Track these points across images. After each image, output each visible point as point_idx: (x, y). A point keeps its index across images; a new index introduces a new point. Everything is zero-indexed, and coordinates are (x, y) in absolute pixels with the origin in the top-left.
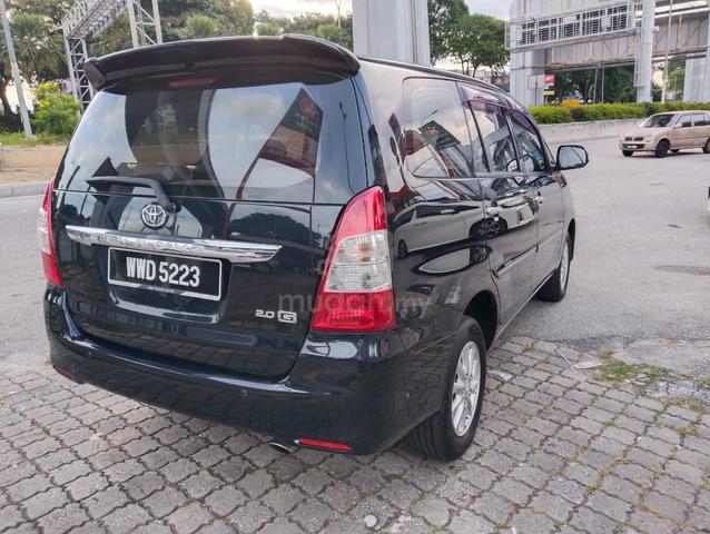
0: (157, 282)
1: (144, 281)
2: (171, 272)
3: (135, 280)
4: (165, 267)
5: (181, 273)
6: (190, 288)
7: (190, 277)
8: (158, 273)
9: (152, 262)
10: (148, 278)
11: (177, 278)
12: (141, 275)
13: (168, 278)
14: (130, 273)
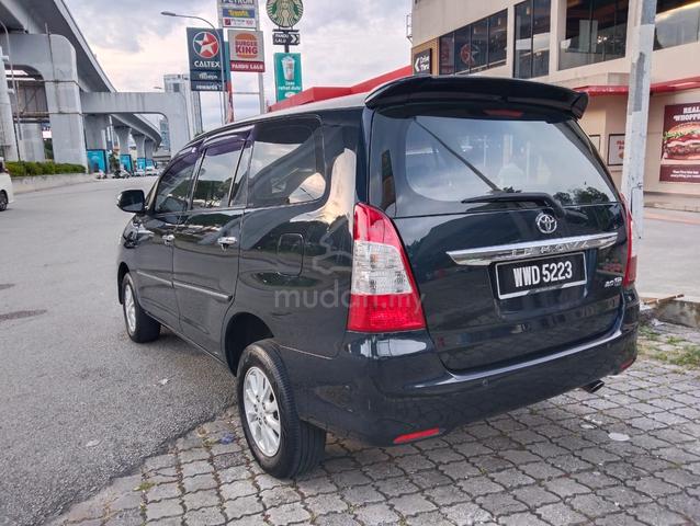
0: (542, 284)
1: (532, 287)
2: (551, 271)
3: (524, 288)
4: (547, 269)
5: (559, 270)
6: (567, 281)
7: (565, 271)
8: (542, 275)
9: (536, 267)
10: (535, 283)
11: (556, 276)
12: (528, 282)
13: (550, 278)
14: (518, 283)
